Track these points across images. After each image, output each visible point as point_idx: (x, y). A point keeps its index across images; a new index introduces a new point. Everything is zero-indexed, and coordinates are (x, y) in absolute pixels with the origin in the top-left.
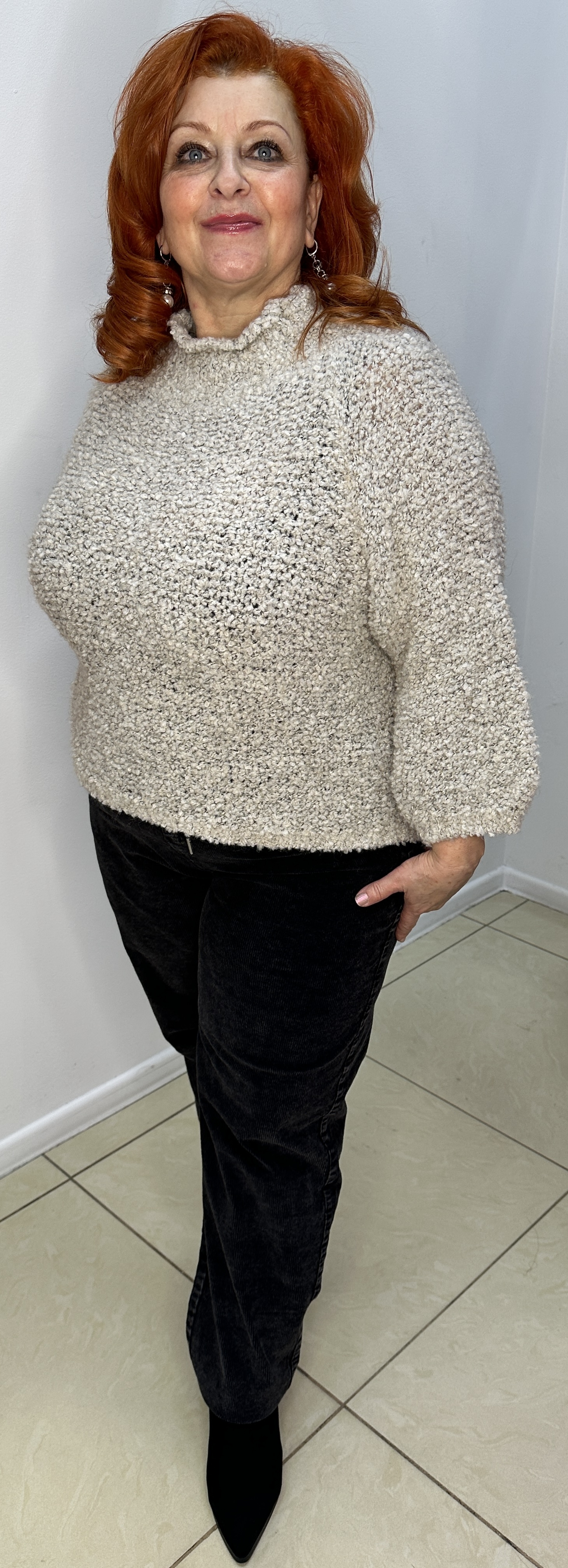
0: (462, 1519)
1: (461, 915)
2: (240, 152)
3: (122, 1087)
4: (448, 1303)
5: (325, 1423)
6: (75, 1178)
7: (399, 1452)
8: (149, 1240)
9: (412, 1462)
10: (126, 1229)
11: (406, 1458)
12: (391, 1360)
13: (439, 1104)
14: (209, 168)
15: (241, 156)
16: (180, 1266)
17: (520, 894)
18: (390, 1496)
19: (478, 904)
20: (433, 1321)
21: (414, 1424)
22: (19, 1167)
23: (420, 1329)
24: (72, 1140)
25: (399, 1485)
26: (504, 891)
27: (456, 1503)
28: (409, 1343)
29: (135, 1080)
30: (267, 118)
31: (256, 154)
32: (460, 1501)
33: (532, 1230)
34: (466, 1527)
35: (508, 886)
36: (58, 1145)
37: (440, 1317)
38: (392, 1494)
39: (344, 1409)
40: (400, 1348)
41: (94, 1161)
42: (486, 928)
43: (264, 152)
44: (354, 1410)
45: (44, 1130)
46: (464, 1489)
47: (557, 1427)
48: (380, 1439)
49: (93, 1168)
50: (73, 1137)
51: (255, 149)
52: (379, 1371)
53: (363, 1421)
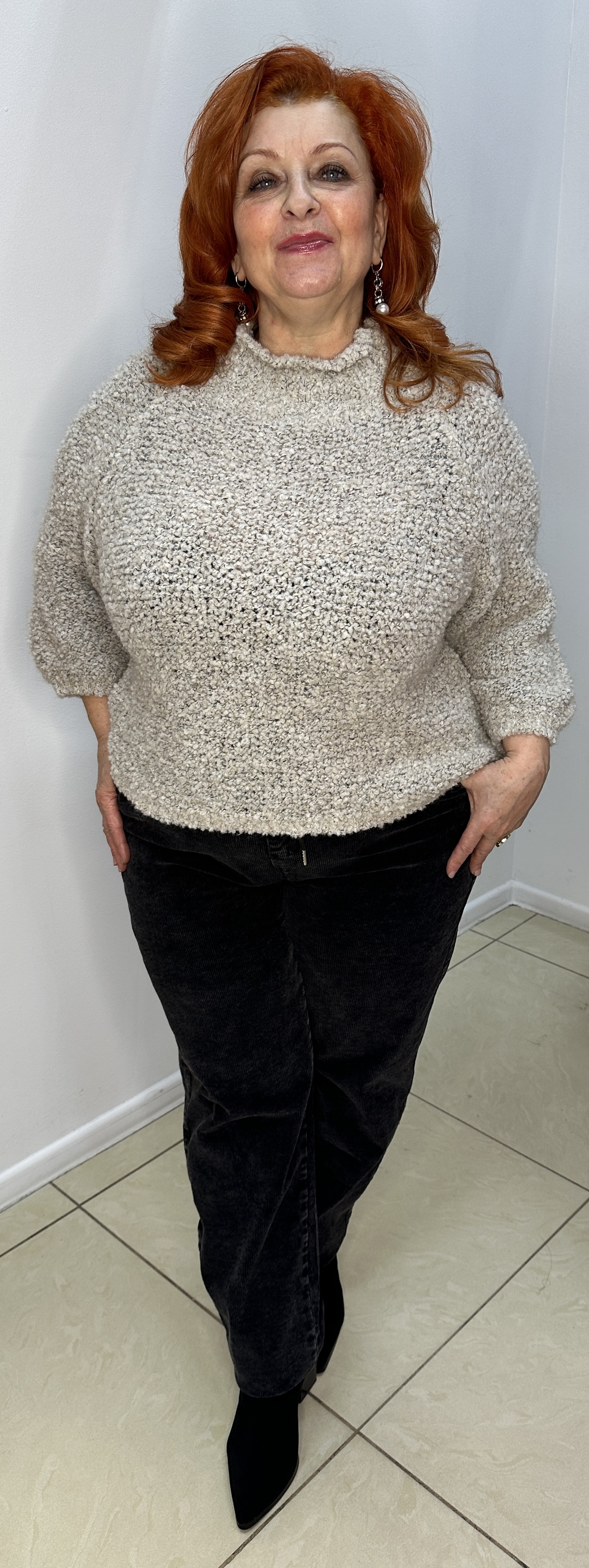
0: (477, 1544)
1: (470, 930)
2: (308, 174)
3: (130, 1112)
4: (462, 1324)
5: (339, 1450)
6: (83, 1206)
7: (414, 1477)
8: (159, 1268)
9: (427, 1488)
10: (136, 1257)
11: (421, 1483)
12: (404, 1384)
13: (449, 1121)
14: (280, 193)
15: (310, 179)
16: (190, 1294)
17: (530, 908)
18: (405, 1523)
19: (488, 918)
20: (446, 1343)
21: (429, 1448)
22: (27, 1196)
23: (433, 1352)
24: (79, 1168)
25: (414, 1511)
26: (513, 905)
27: (472, 1528)
28: (423, 1366)
29: (145, 1104)
30: (332, 140)
31: (325, 176)
32: (475, 1527)
33: (545, 1247)
34: (482, 1553)
35: (517, 900)
36: (66, 1173)
38: (407, 1521)
39: (358, 1435)
40: (413, 1372)
41: (103, 1188)
42: (496, 942)
43: (332, 174)
44: (368, 1436)
45: (53, 1157)
46: (480, 1515)
47: (573, 1448)
48: (394, 1465)
49: (100, 1195)
50: (82, 1164)
52: (393, 1396)
53: (376, 1446)
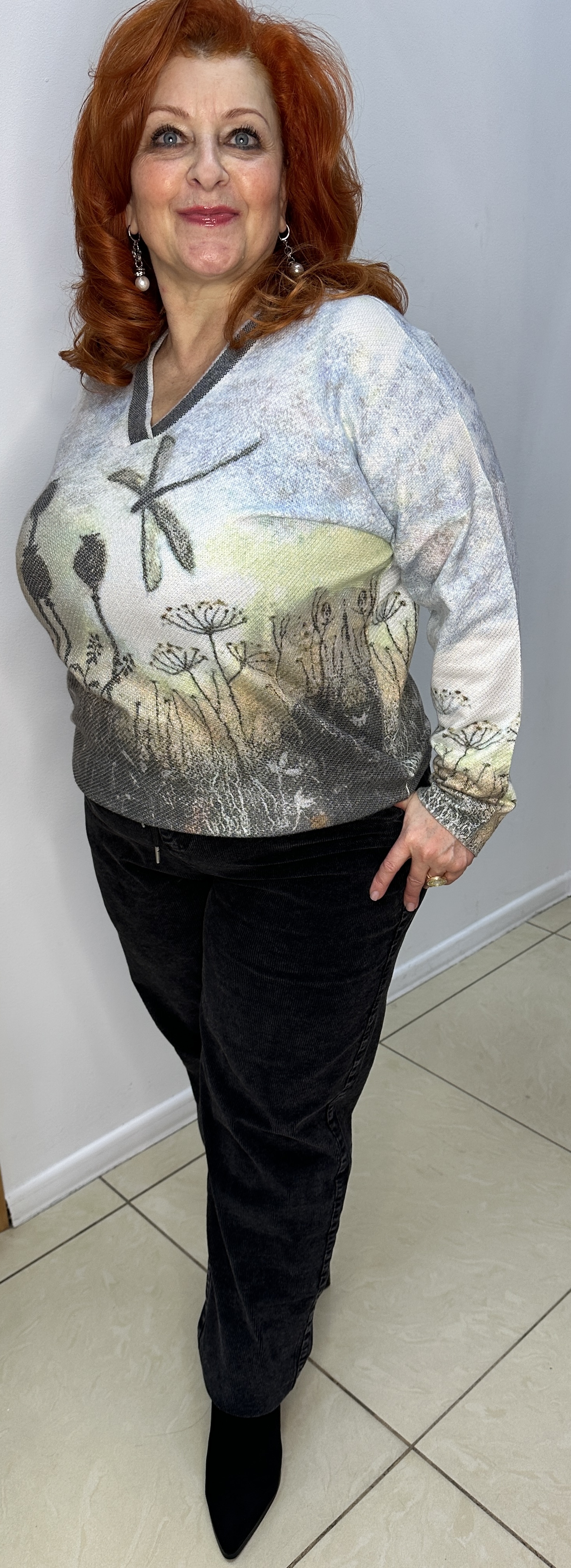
2: (218, 141)
4: (521, 1336)
5: (393, 1466)
6: (132, 1202)
7: (471, 1498)
9: (485, 1510)
11: (479, 1504)
12: (461, 1398)
13: (508, 1123)
14: (186, 154)
15: (219, 144)
18: (462, 1546)
20: (504, 1356)
21: (486, 1468)
22: (75, 1191)
23: (491, 1366)
24: (130, 1162)
25: (471, 1534)
27: (533, 1555)
28: (480, 1380)
30: (243, 106)
31: (233, 141)
32: (536, 1553)
36: (114, 1168)
37: (512, 1351)
38: (464, 1543)
39: (412, 1451)
40: (470, 1386)
41: (150, 1185)
42: (554, 936)
43: (241, 139)
44: (422, 1452)
46: (541, 1540)
48: (451, 1484)
49: (149, 1192)
50: (129, 1159)
51: (233, 135)
52: (449, 1410)
53: (432, 1465)
